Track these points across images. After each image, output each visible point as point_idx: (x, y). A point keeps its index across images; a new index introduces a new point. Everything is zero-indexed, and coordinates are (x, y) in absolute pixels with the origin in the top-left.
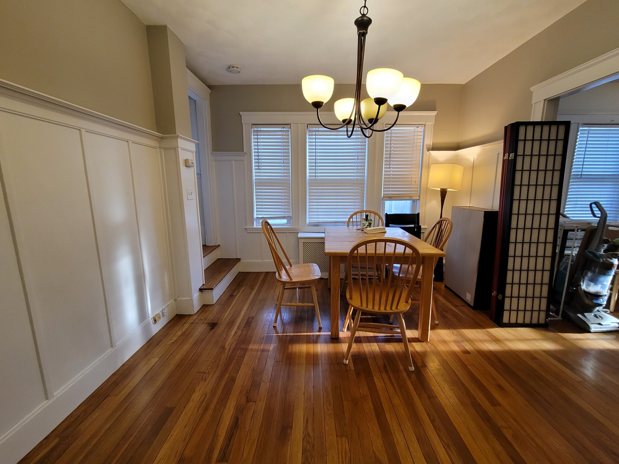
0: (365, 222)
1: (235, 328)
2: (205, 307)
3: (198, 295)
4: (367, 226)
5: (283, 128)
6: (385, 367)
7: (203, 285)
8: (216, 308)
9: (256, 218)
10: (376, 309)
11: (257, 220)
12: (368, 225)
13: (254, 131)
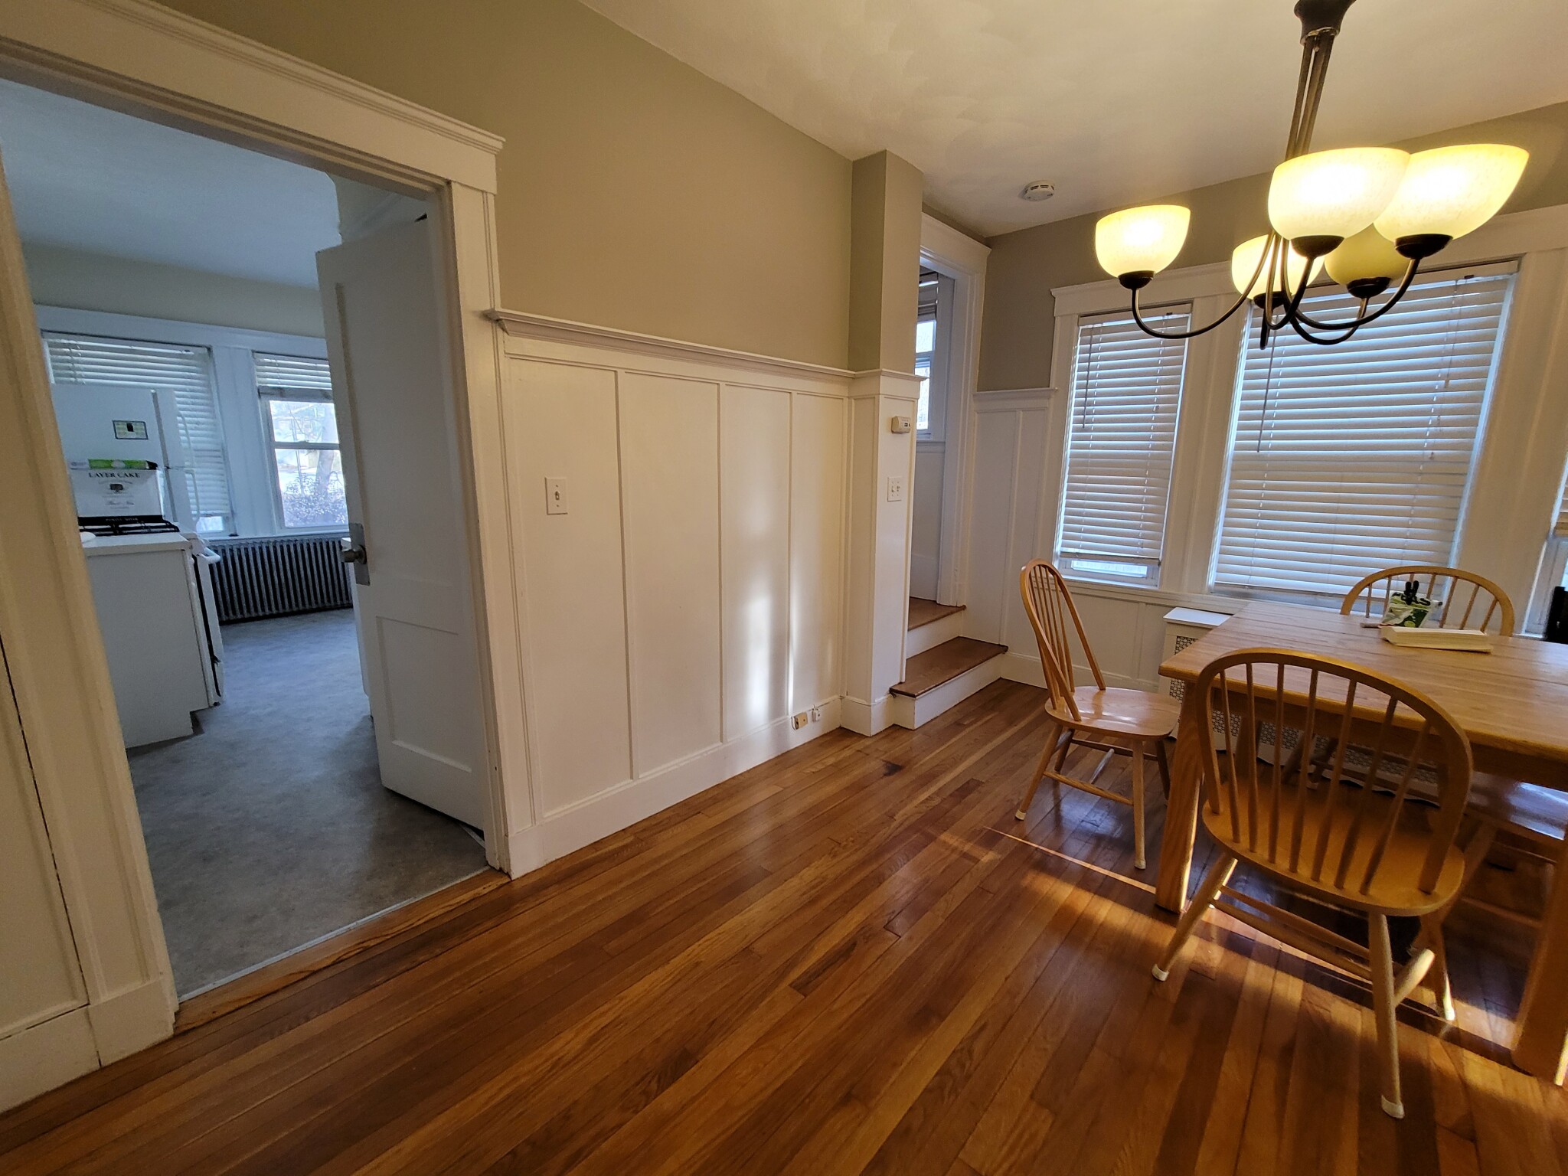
0: (1403, 606)
1: (933, 789)
2: (895, 730)
3: (886, 700)
4: (1406, 620)
5: (1168, 314)
6: (1288, 1050)
7: (901, 683)
8: (916, 738)
9: (1059, 553)
10: (1327, 883)
11: (1063, 559)
12: (1409, 618)
13: (1085, 332)
